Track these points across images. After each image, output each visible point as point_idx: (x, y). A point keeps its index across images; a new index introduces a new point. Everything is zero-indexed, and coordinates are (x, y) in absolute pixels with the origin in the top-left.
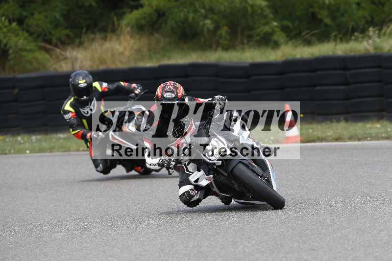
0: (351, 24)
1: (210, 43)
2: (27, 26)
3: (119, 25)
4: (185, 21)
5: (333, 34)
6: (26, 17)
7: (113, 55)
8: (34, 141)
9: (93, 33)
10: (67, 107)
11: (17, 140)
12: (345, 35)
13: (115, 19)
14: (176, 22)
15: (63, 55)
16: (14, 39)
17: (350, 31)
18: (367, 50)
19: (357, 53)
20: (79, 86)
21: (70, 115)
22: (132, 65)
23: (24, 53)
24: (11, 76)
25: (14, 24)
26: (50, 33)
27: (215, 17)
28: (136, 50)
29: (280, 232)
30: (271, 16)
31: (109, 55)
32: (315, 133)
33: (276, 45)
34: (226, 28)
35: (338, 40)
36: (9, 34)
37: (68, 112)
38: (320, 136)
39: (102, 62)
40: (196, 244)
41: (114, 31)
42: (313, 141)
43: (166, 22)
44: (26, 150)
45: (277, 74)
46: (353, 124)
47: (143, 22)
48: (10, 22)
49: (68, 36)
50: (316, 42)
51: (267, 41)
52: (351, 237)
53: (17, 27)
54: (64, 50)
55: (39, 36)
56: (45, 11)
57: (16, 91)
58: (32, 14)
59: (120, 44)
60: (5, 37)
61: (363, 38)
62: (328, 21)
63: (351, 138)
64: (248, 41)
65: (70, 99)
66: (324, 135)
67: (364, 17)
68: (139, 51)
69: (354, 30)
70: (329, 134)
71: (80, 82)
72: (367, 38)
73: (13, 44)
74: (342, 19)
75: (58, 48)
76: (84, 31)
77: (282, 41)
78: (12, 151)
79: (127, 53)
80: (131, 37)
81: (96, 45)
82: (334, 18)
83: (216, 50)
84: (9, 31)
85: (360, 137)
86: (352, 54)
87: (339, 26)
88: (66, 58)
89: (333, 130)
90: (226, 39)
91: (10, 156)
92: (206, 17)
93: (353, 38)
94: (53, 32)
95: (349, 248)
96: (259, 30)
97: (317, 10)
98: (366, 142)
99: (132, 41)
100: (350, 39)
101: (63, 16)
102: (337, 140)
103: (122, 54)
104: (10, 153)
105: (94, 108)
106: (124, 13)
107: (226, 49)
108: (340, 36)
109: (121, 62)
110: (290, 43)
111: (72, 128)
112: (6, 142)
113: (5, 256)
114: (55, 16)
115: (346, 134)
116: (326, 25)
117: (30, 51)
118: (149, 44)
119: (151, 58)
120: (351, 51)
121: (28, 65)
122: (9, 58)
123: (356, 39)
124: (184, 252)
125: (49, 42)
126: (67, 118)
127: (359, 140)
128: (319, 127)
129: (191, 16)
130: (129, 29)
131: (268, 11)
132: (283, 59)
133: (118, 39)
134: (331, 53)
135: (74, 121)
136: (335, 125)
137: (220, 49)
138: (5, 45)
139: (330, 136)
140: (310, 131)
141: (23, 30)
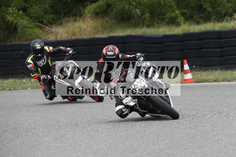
0: (224, 11)
1: (139, 23)
2: (29, 12)
3: (84, 12)
4: (123, 10)
5: (213, 17)
6: (28, 7)
7: (80, 30)
8: (33, 82)
9: (68, 17)
10: (29, 61)
11: (23, 82)
12: (220, 18)
13: (81, 8)
14: (118, 11)
15: (50, 31)
16: (21, 21)
17: (223, 16)
18: (233, 27)
19: (228, 29)
20: (37, 48)
21: (31, 65)
22: (92, 36)
23: (27, 29)
24: (19, 43)
25: (21, 12)
26: (43, 18)
27: (141, 7)
28: (94, 28)
29: (181, 137)
30: (175, 7)
31: (78, 30)
32: (202, 77)
33: (178, 24)
34: (148, 14)
35: (216, 21)
36: (18, 18)
37: (30, 64)
38: (205, 78)
39: (74, 34)
40: (130, 144)
41: (81, 16)
42: (201, 82)
43: (112, 11)
44: (28, 87)
45: (179, 42)
46: (225, 72)
47: (98, 11)
48: (18, 10)
49: (53, 19)
50: (203, 22)
51: (173, 22)
52: (223, 139)
53: (23, 14)
54: (51, 27)
55: (35, 19)
56: (40, 4)
57: (22, 52)
58: (32, 6)
59: (85, 24)
60: (15, 20)
61: (231, 20)
62: (209, 9)
63: (224, 80)
64: (162, 22)
65: (31, 56)
66: (207, 78)
67: (232, 7)
68: (95, 28)
69: (225, 15)
70: (210, 78)
71: (37, 46)
72: (233, 20)
73: (20, 24)
74: (218, 8)
75: (47, 26)
76: (62, 16)
77: (182, 21)
78: (20, 88)
79: (89, 29)
80: (91, 19)
81: (70, 24)
82: (213, 8)
83: (142, 27)
84: (18, 16)
85: (229, 79)
86: (224, 29)
87: (216, 12)
88: (52, 32)
89: (213, 75)
90: (149, 21)
91: (19, 91)
92: (136, 7)
93: (225, 20)
94: (44, 17)
95: (223, 146)
96: (167, 15)
97: (203, 3)
98: (232, 83)
99: (92, 22)
100: (223, 20)
101: (50, 7)
102: (215, 81)
103: (86, 30)
104: (19, 89)
105: (45, 61)
106: (87, 5)
107: (148, 26)
108: (217, 18)
109: (85, 34)
110: (187, 23)
111: (32, 73)
112: (16, 82)
113: (15, 151)
114: (45, 7)
115: (221, 78)
116: (209, 12)
117: (31, 28)
118: (102, 24)
119: (103, 32)
120: (224, 27)
121: (29, 37)
122: (18, 32)
123: (227, 21)
124: (123, 148)
125: (42, 22)
126: (29, 67)
127: (229, 81)
128: (205, 73)
129: (127, 6)
130: (90, 15)
131: (173, 4)
132: (183, 33)
133: (83, 21)
134: (211, 29)
135: (33, 69)
136: (214, 72)
137: (145, 26)
138: (16, 24)
139: (211, 79)
140: (199, 76)
141: (26, 15)
